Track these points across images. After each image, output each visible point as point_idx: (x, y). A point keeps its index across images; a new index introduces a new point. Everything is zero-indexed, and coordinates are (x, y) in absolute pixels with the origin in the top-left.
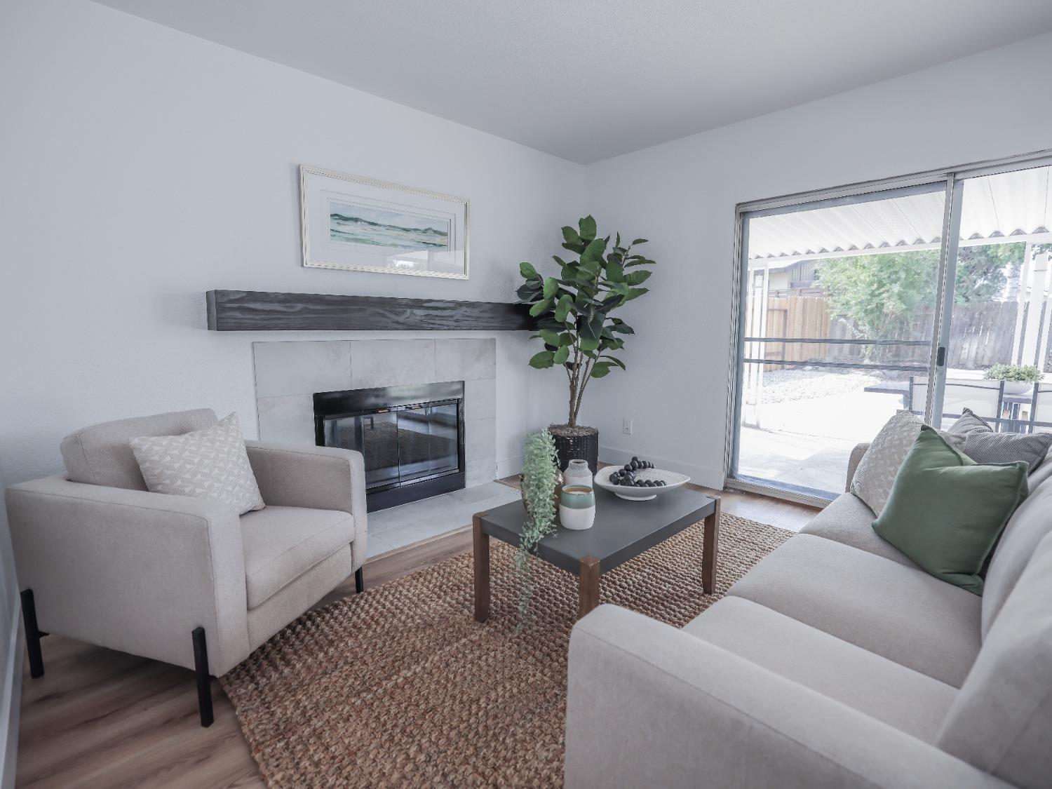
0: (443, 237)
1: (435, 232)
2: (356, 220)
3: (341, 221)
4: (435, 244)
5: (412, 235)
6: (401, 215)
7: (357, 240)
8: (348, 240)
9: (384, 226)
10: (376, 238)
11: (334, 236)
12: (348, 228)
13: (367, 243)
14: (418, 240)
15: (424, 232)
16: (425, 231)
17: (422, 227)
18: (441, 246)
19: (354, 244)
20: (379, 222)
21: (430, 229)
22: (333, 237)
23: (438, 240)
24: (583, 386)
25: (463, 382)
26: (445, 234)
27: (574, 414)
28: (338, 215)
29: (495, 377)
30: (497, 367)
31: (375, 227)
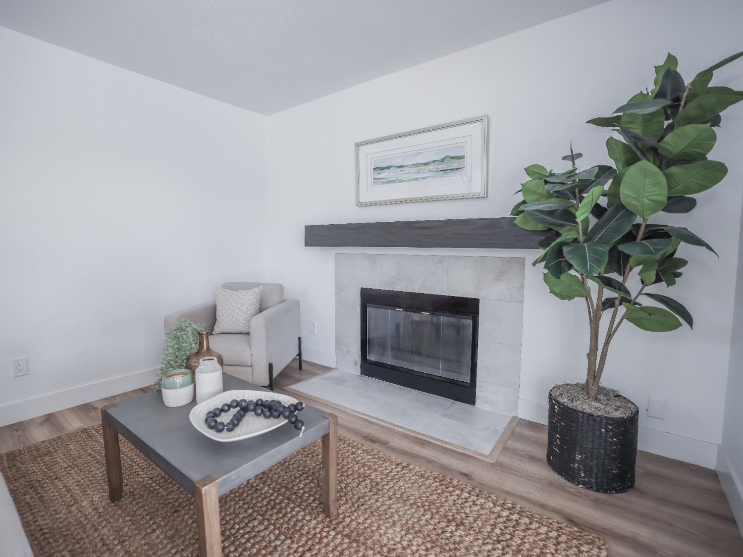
0: (460, 161)
1: (453, 158)
2: (389, 167)
3: (380, 171)
4: (452, 170)
5: (431, 167)
6: (423, 152)
7: (389, 182)
8: (384, 183)
9: (407, 166)
10: (403, 177)
11: (376, 182)
12: (385, 174)
13: (397, 182)
14: (436, 170)
15: (442, 162)
16: (443, 160)
17: (439, 158)
18: (457, 169)
19: (389, 184)
20: (405, 164)
21: (448, 157)
22: (375, 184)
23: (455, 164)
24: (610, 336)
25: (478, 300)
26: (462, 157)
27: (594, 374)
28: (378, 168)
29: (522, 302)
30: (526, 291)
31: (402, 169)
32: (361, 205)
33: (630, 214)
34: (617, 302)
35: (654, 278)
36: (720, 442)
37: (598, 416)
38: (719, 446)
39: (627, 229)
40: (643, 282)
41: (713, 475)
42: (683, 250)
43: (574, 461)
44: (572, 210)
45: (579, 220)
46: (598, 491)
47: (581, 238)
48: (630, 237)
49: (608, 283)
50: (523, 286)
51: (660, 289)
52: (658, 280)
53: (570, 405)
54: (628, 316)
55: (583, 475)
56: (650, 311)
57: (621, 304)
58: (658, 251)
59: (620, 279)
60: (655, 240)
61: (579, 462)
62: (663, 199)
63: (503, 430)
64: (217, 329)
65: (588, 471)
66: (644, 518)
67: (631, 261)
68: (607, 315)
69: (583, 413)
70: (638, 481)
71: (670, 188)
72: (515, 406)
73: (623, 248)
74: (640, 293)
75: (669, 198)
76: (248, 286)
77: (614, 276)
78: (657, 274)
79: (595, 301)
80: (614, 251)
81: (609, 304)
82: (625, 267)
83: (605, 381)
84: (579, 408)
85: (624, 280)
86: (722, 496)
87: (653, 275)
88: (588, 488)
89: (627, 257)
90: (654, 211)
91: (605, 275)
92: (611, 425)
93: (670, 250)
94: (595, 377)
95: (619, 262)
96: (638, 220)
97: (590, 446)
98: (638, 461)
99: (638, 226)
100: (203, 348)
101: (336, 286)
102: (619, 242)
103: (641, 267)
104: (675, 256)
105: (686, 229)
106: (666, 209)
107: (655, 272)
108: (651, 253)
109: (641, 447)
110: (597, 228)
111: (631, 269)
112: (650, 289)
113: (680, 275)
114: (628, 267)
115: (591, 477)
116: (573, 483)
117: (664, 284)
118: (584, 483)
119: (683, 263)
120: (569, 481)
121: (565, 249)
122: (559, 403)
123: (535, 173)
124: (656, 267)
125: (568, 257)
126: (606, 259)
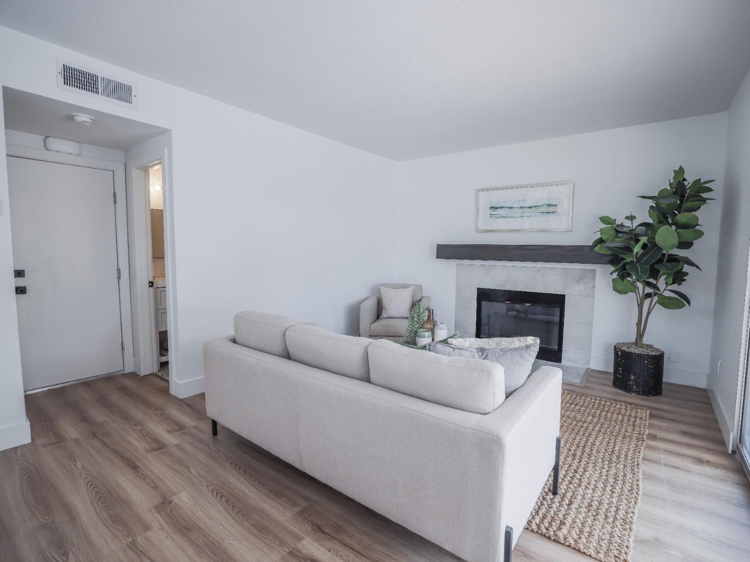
0: (554, 207)
1: (549, 205)
2: (502, 208)
3: (494, 210)
4: (547, 213)
5: (534, 210)
6: (527, 200)
7: (502, 217)
8: (498, 218)
9: (516, 208)
10: (514, 215)
11: (492, 217)
12: (499, 212)
13: (508, 218)
14: (537, 212)
15: (540, 207)
16: (542, 206)
18: (551, 213)
19: (502, 219)
20: (514, 206)
21: (545, 204)
23: (551, 209)
24: (649, 313)
25: (565, 295)
26: (556, 205)
27: (640, 335)
28: (493, 207)
29: (593, 296)
30: (596, 289)
31: (512, 209)
32: (478, 231)
33: (660, 249)
34: (653, 295)
35: (671, 282)
36: (708, 373)
37: (644, 355)
38: (708, 375)
39: (659, 257)
40: (666, 284)
41: (705, 390)
42: (686, 268)
43: (631, 380)
44: (632, 247)
45: (635, 252)
46: (643, 395)
47: (635, 260)
48: (660, 261)
49: (649, 284)
50: (594, 287)
51: (675, 287)
52: (674, 283)
53: (627, 350)
54: (658, 302)
55: (635, 387)
56: (670, 298)
57: (655, 295)
58: (673, 269)
59: (654, 282)
60: (672, 263)
61: (633, 381)
62: (677, 243)
63: (583, 374)
64: (384, 315)
65: (638, 385)
66: (667, 403)
67: (661, 273)
68: (647, 302)
69: (635, 353)
70: (663, 393)
71: (679, 239)
72: (588, 361)
73: (657, 266)
74: (665, 290)
75: (679, 242)
76: (405, 287)
77: (652, 280)
78: (673, 280)
79: (641, 294)
80: (652, 267)
81: (648, 295)
82: (657, 275)
83: (645, 341)
84: (632, 352)
85: (657, 283)
86: (708, 397)
87: (671, 280)
88: (638, 394)
89: (659, 271)
90: (672, 248)
91: (647, 280)
92: (650, 359)
93: (680, 268)
94: (640, 336)
95: (655, 274)
96: (664, 252)
97: (639, 371)
98: (663, 386)
99: (664, 255)
100: (430, 318)
101: (457, 286)
102: (654, 263)
103: (665, 276)
104: (683, 270)
105: (687, 257)
106: (678, 248)
107: (672, 279)
108: (670, 270)
109: (664, 380)
110: (642, 256)
111: (660, 277)
112: (669, 287)
113: (685, 280)
114: (659, 276)
115: (639, 388)
116: (629, 392)
117: (676, 285)
118: (635, 392)
119: (686, 274)
120: (627, 392)
121: (627, 267)
122: (621, 351)
123: (606, 221)
124: (673, 276)
125: (629, 271)
126: (648, 272)
